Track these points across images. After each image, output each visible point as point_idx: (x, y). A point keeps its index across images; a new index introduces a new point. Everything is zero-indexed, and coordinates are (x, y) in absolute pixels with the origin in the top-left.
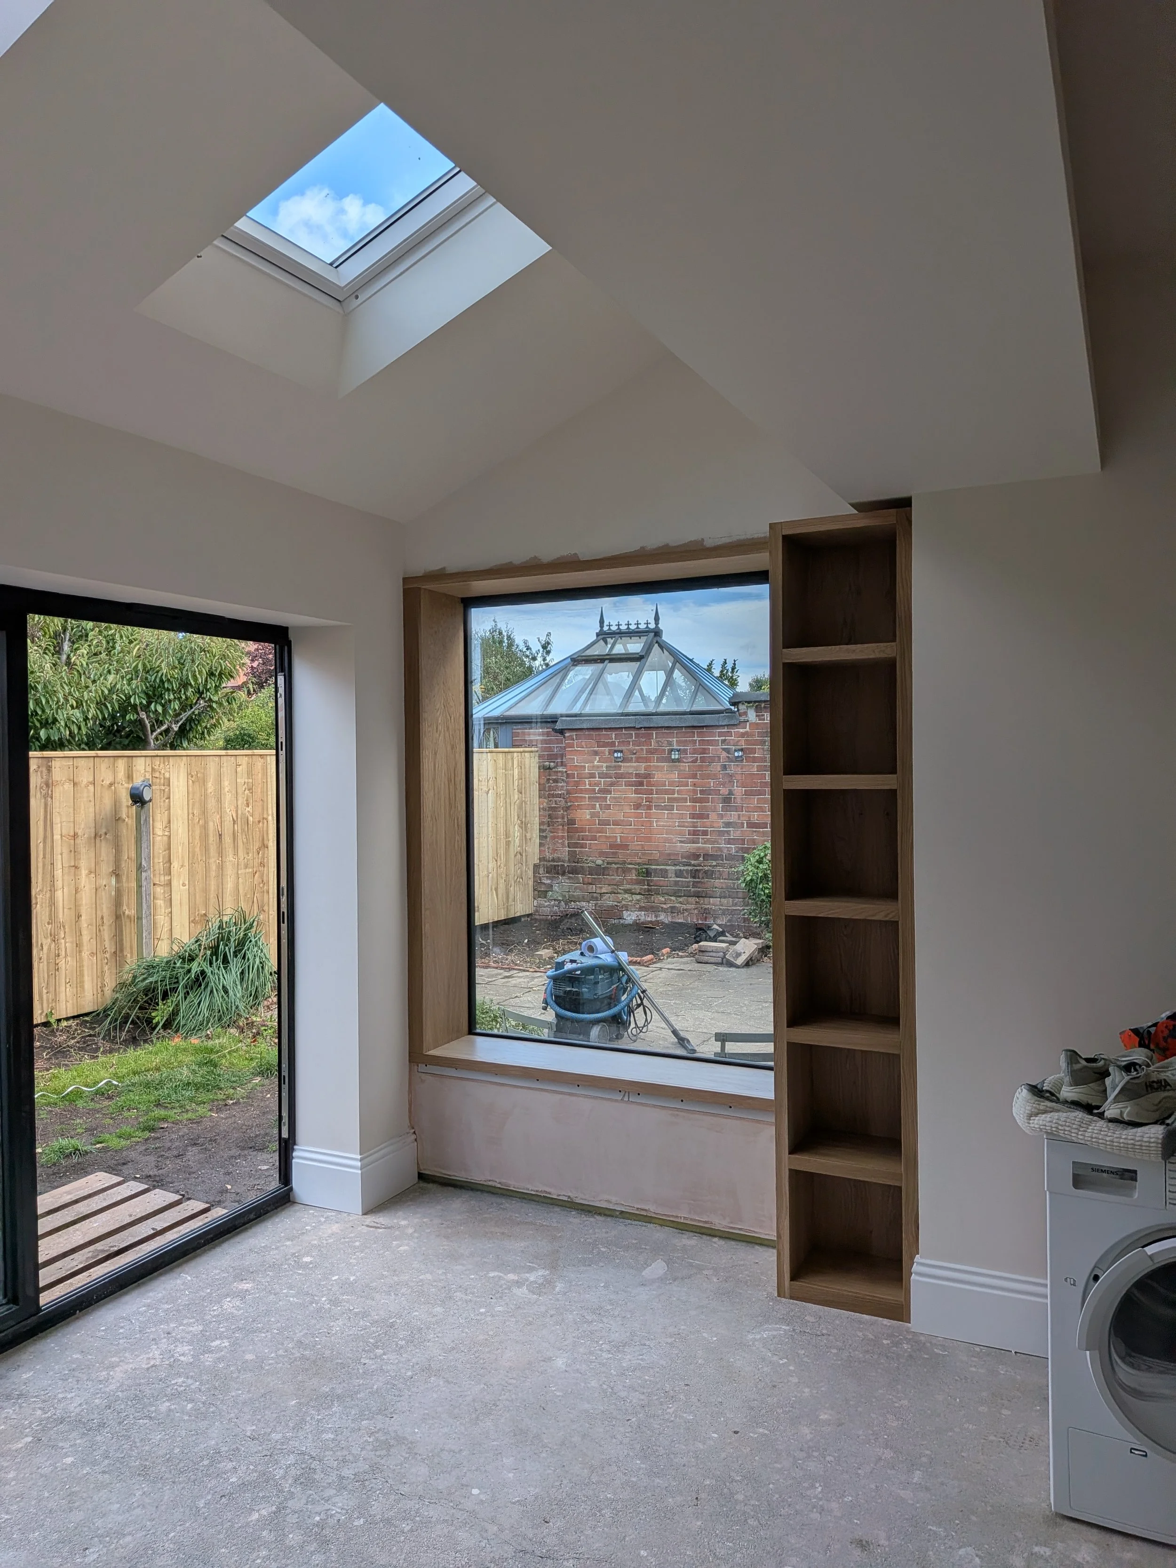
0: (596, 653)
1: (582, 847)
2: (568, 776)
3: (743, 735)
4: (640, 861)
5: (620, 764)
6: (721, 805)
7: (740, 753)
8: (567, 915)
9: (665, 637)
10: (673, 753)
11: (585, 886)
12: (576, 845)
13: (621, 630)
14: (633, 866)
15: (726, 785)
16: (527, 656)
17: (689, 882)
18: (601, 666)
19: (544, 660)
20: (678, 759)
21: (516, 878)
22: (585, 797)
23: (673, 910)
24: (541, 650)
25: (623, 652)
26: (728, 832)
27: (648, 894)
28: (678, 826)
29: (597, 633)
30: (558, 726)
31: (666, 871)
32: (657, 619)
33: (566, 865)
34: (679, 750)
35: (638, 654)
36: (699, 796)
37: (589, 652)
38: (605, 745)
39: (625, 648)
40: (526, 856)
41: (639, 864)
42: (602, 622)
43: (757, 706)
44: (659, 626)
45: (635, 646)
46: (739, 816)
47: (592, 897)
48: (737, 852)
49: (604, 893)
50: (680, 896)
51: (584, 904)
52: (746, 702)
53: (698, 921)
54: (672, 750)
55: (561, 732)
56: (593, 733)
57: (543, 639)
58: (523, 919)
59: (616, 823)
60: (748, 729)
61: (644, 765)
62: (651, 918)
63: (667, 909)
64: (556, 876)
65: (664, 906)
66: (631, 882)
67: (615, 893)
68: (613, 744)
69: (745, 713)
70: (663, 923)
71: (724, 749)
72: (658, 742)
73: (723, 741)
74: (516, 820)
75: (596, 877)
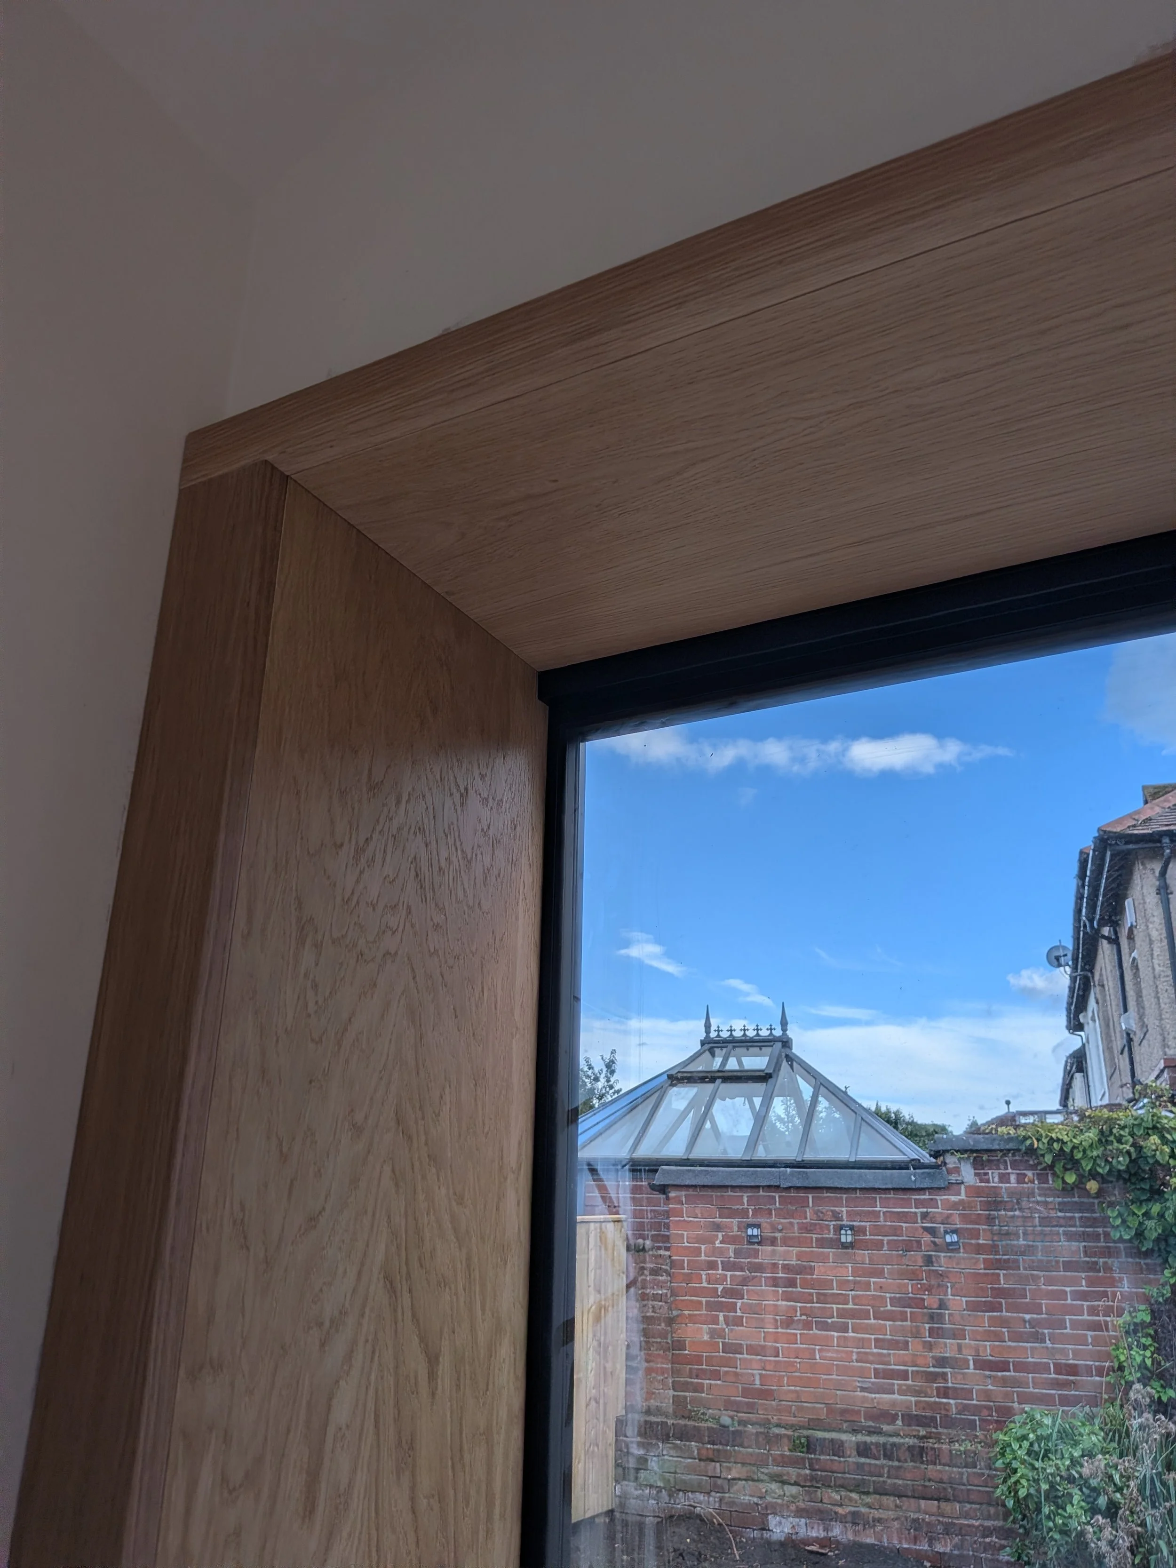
0: (700, 1069)
1: (695, 1391)
2: (673, 1264)
3: (954, 1206)
4: (792, 1420)
5: (756, 1247)
6: (927, 1326)
7: (955, 1238)
8: (672, 1517)
9: (796, 1050)
10: (843, 1232)
11: (702, 1463)
12: (685, 1387)
13: (734, 1037)
14: (783, 1431)
15: (934, 1291)
16: (588, 1077)
17: (883, 1466)
18: (710, 1087)
19: (608, 1081)
20: (851, 1243)
21: (587, 1445)
22: (700, 1303)
23: (855, 1519)
24: (605, 1070)
25: (737, 1068)
26: (944, 1376)
27: (811, 1484)
28: (857, 1361)
29: (701, 1041)
30: (658, 1180)
31: (842, 1443)
32: (784, 1024)
33: (670, 1422)
34: (852, 1228)
35: (762, 1071)
36: (889, 1307)
37: (691, 1068)
38: (732, 1214)
39: (740, 1063)
40: (605, 1404)
41: (792, 1427)
42: (708, 1026)
43: (975, 1158)
44: (788, 1032)
45: (756, 1062)
46: (960, 1347)
47: (715, 1485)
48: (959, 1413)
49: (734, 1479)
50: (867, 1493)
51: (701, 1497)
52: (957, 1151)
53: (900, 1543)
54: (841, 1227)
55: (663, 1189)
56: (714, 1194)
57: (607, 1057)
58: (597, 1520)
59: (752, 1350)
60: (963, 1196)
61: (795, 1250)
62: (818, 1532)
63: (845, 1516)
64: (654, 1442)
65: (840, 1510)
66: (783, 1461)
67: (753, 1480)
68: (744, 1213)
69: (957, 1170)
70: (838, 1543)
71: (926, 1229)
72: (816, 1213)
73: (925, 1216)
74: (590, 1339)
75: (720, 1447)
